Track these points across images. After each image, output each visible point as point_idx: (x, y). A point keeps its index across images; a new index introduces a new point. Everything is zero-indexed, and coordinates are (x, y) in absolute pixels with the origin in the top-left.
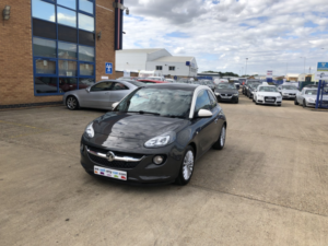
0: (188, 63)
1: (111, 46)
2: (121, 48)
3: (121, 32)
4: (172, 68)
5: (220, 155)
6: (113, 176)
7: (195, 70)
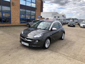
0: (63, 16)
1: (40, 11)
2: (42, 12)
3: (43, 7)
4: (58, 17)
5: (62, 41)
6: (25, 45)
7: (65, 18)
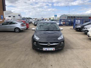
0: (19, 15)
2: (5, 10)
3: (5, 5)
4: (14, 17)
7: (21, 17)
